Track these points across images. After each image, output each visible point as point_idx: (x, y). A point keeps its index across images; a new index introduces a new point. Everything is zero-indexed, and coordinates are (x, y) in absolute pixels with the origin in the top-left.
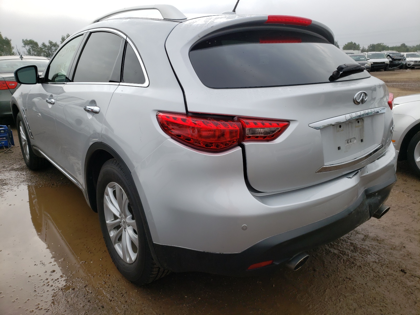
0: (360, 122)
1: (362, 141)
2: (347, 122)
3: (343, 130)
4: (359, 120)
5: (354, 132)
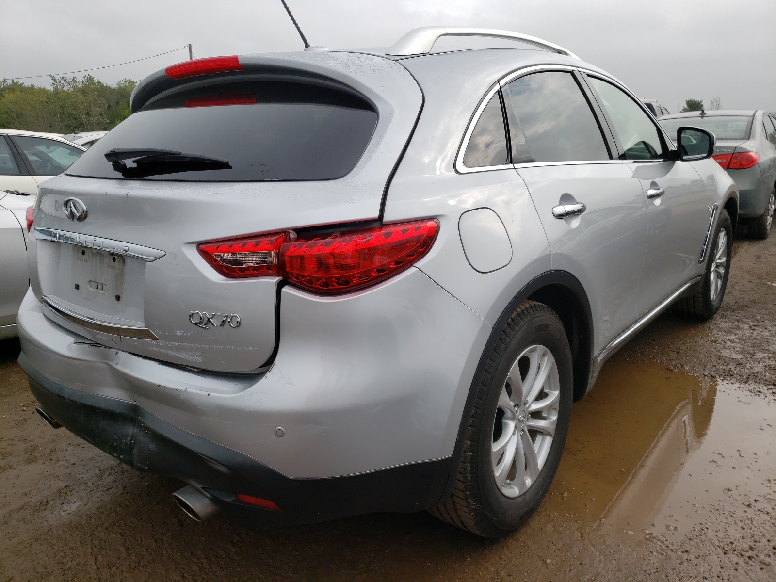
0: (117, 261)
1: (118, 298)
2: (93, 251)
3: (86, 261)
4: (116, 257)
5: (106, 274)
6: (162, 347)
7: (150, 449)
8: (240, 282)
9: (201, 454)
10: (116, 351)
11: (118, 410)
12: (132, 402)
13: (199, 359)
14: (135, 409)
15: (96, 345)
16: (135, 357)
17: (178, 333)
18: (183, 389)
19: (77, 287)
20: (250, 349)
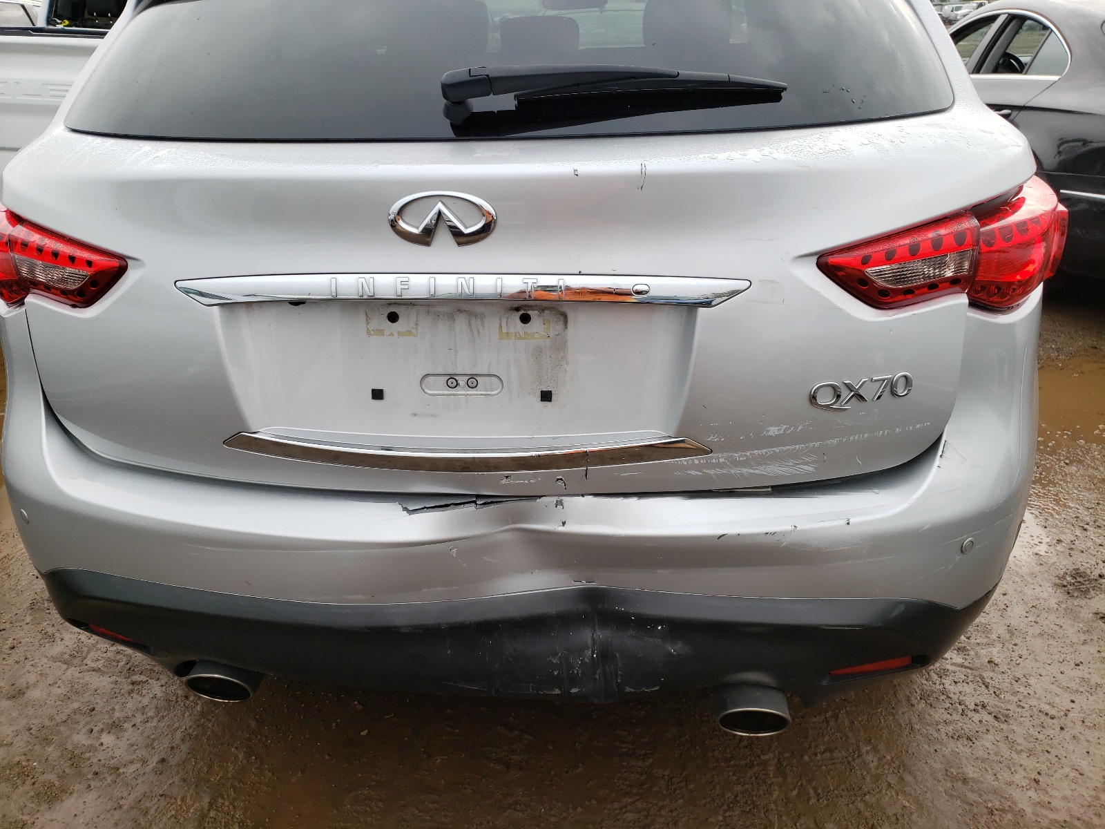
0: (534, 321)
1: (547, 396)
3: (408, 334)
4: (531, 313)
5: (492, 352)
6: (719, 466)
7: (672, 655)
8: (914, 312)
9: (827, 626)
10: (554, 499)
11: (552, 609)
12: (584, 585)
13: (809, 468)
14: (593, 597)
15: (490, 500)
16: (620, 500)
17: (773, 431)
18: (788, 528)
19: (378, 394)
20: (918, 426)
